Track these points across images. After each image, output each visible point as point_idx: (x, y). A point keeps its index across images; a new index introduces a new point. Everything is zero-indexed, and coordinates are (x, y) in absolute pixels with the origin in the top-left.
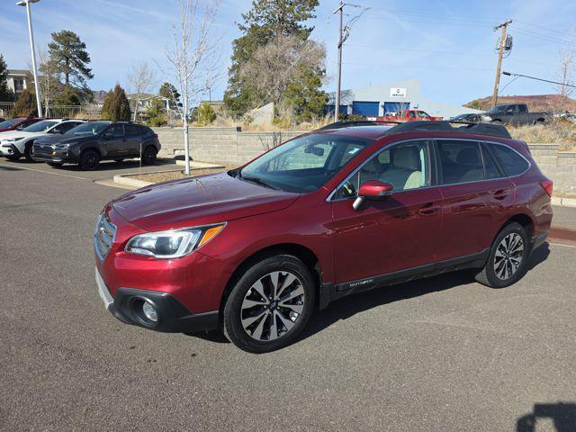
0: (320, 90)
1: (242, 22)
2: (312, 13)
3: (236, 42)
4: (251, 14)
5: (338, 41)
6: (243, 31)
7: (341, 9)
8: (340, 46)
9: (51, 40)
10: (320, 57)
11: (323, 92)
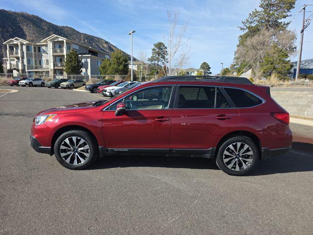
0: (288, 59)
1: (242, 26)
2: (288, 13)
3: (241, 36)
4: (248, 21)
5: (301, 29)
6: (243, 30)
7: (304, 9)
8: (302, 31)
9: (153, 47)
10: (292, 39)
11: (289, 61)
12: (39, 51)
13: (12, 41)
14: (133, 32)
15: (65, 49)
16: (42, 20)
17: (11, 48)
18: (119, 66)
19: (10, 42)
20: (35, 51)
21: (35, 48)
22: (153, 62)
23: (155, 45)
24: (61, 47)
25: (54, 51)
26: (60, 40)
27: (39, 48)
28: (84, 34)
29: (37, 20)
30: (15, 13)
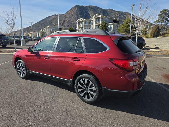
12: (90, 24)
13: (79, 20)
14: (134, 5)
15: (100, 21)
16: (98, 8)
17: (79, 23)
18: (128, 28)
19: (78, 21)
20: (88, 24)
21: (88, 22)
22: (158, 24)
23: (161, 12)
24: (99, 20)
25: (96, 23)
26: (99, 16)
27: (90, 22)
28: (118, 11)
29: (96, 8)
30: (87, 6)
